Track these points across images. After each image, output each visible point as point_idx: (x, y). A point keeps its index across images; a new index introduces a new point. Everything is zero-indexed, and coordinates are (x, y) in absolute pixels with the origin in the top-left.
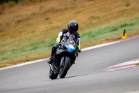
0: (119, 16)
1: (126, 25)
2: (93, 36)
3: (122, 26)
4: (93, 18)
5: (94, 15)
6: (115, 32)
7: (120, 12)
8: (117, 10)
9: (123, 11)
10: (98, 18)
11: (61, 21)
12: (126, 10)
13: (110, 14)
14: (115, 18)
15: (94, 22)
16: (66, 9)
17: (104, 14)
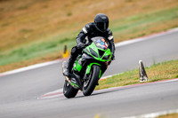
1: (66, 40)
2: (25, 55)
3: (62, 42)
4: (25, 31)
6: (54, 49)
7: (59, 23)
8: (56, 20)
9: (63, 22)
10: (31, 31)
13: (46, 26)
14: (53, 31)
15: (26, 36)
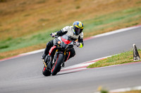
0: (69, 19)
2: (43, 39)
5: (44, 17)
7: (69, 14)
8: (67, 12)
9: (73, 14)
10: (48, 20)
11: (10, 23)
12: (76, 12)
13: (60, 17)
15: (44, 24)
16: (16, 12)
17: (53, 17)
